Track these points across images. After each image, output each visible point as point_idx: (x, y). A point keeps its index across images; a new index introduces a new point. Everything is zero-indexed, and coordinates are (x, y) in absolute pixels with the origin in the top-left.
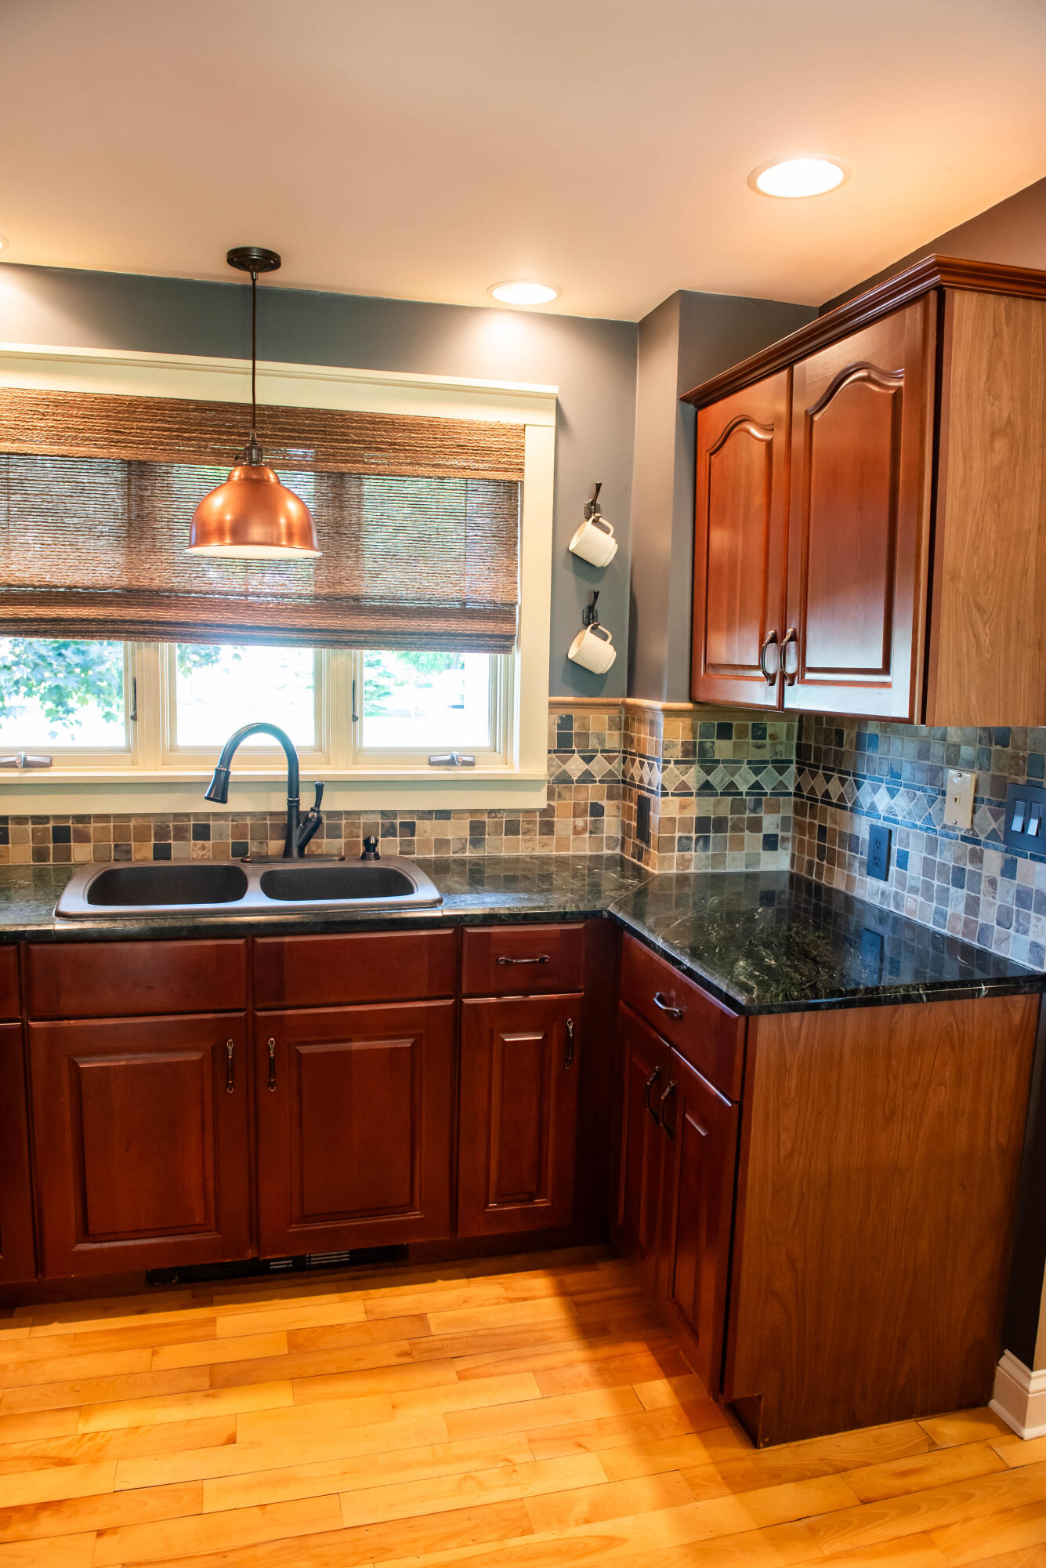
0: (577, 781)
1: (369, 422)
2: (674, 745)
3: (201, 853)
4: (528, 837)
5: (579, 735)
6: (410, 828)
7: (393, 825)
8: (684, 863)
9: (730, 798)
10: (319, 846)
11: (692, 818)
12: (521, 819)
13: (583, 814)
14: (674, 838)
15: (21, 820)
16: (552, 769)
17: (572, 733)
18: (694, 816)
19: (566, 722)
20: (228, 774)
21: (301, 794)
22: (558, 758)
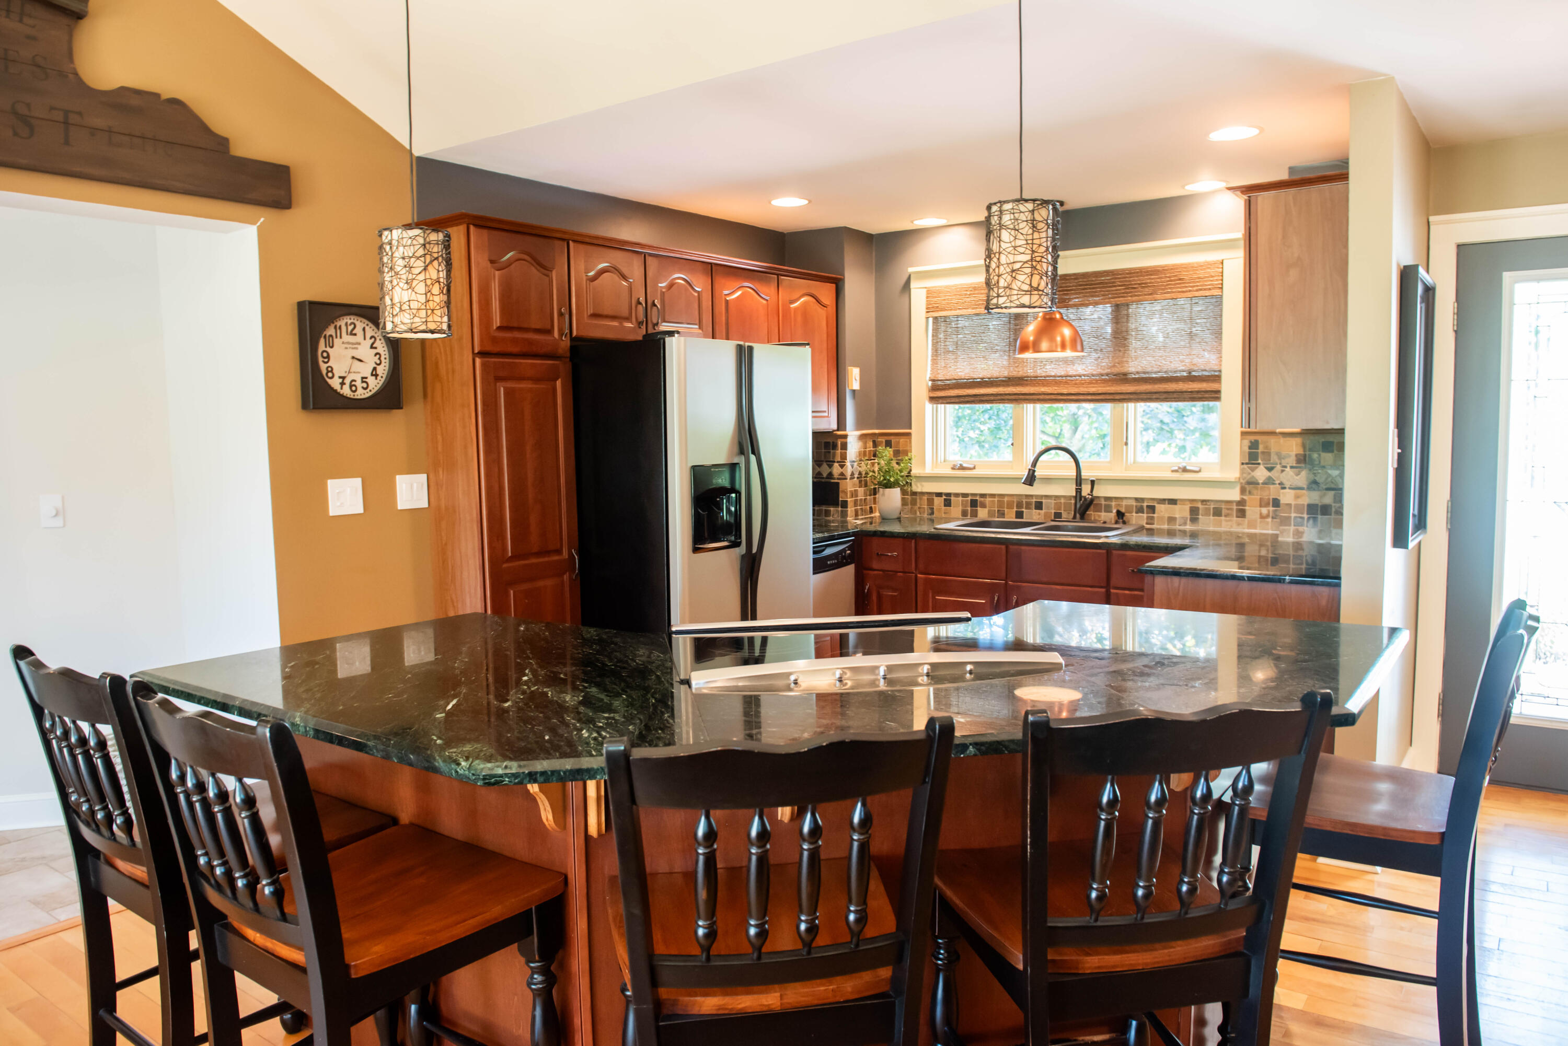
0: (1263, 484)
1: (1128, 274)
2: (1289, 456)
3: (1038, 517)
4: (1228, 519)
5: (1263, 453)
6: (1152, 509)
7: (1142, 507)
8: (1299, 534)
9: (1333, 493)
10: (1100, 516)
11: (1303, 505)
12: (1223, 507)
13: (1267, 505)
14: (1290, 517)
15: (957, 495)
16: (1245, 475)
17: (1258, 453)
18: (1306, 504)
19: (1254, 445)
20: (1034, 471)
21: (1083, 486)
22: (1249, 467)
